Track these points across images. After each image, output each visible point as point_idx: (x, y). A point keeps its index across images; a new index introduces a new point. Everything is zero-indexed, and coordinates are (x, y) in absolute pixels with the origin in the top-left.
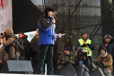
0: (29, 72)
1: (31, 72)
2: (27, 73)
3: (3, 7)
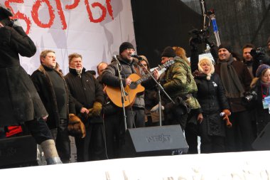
0: (180, 149)
1: (183, 149)
2: (177, 153)
3: (111, 14)
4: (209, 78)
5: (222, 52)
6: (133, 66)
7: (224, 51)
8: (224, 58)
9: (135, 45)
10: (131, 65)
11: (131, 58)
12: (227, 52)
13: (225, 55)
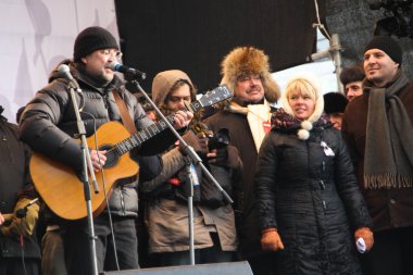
4: (304, 134)
5: (372, 59)
6: (111, 96)
7: (377, 55)
8: (377, 74)
10: (105, 94)
11: (110, 76)
12: (386, 59)
13: (380, 66)
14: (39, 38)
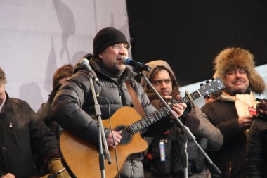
6: (124, 85)
9: (128, 38)
10: (119, 83)
14: (65, 36)
